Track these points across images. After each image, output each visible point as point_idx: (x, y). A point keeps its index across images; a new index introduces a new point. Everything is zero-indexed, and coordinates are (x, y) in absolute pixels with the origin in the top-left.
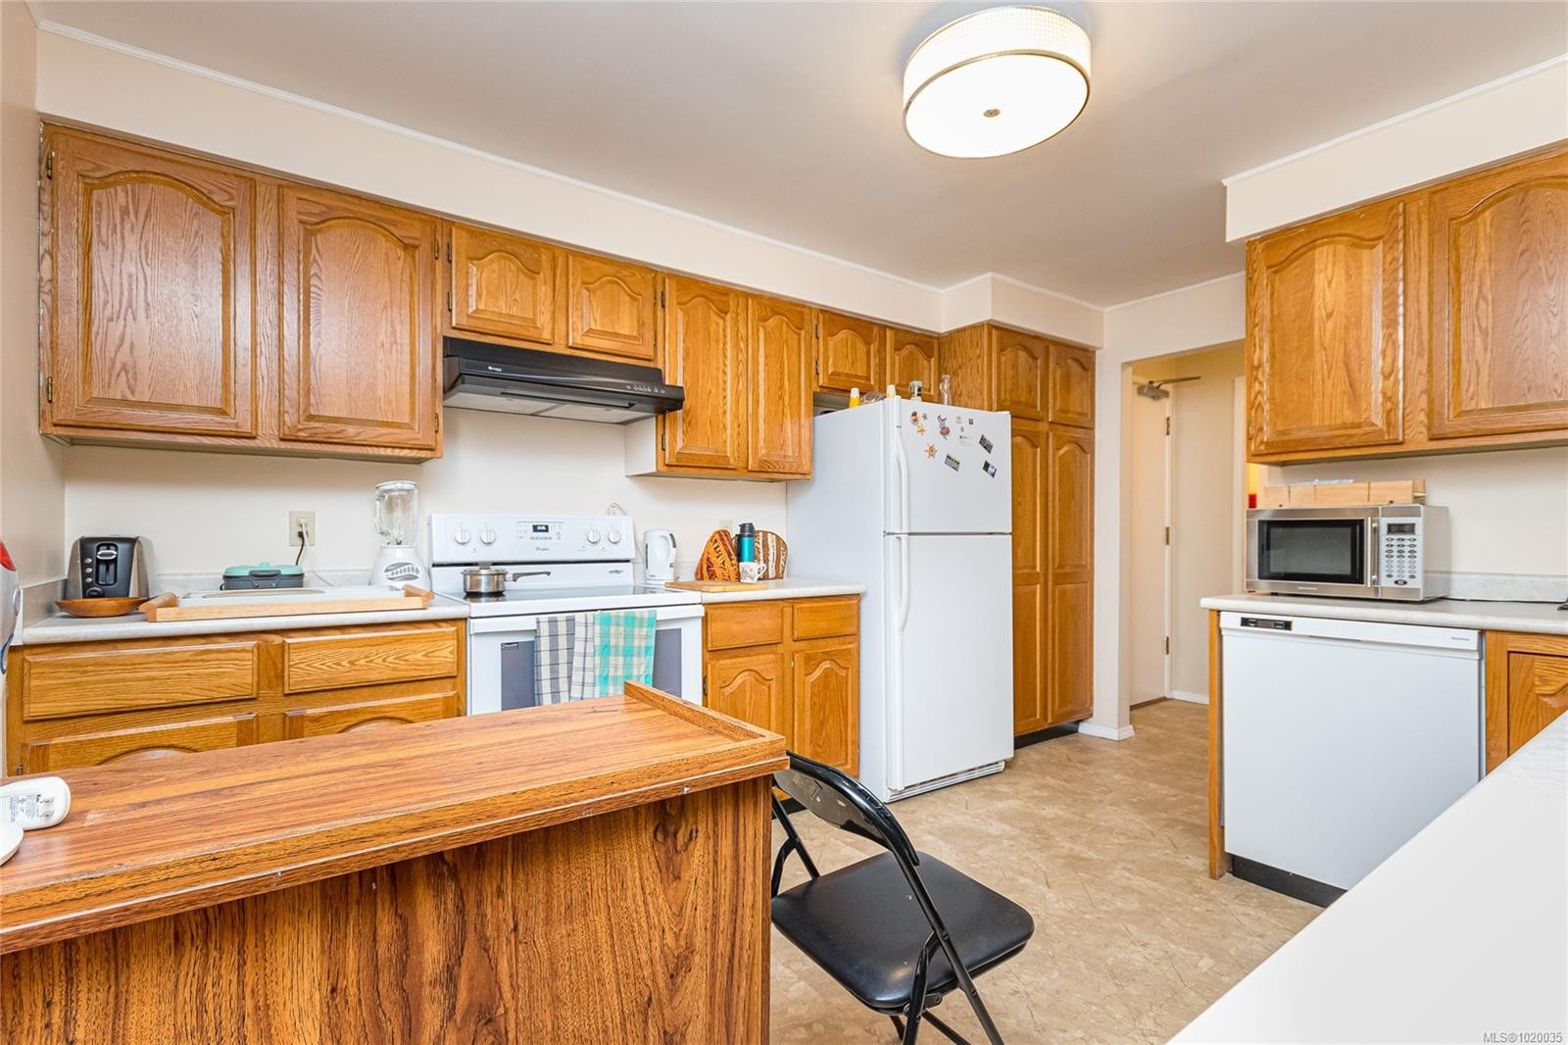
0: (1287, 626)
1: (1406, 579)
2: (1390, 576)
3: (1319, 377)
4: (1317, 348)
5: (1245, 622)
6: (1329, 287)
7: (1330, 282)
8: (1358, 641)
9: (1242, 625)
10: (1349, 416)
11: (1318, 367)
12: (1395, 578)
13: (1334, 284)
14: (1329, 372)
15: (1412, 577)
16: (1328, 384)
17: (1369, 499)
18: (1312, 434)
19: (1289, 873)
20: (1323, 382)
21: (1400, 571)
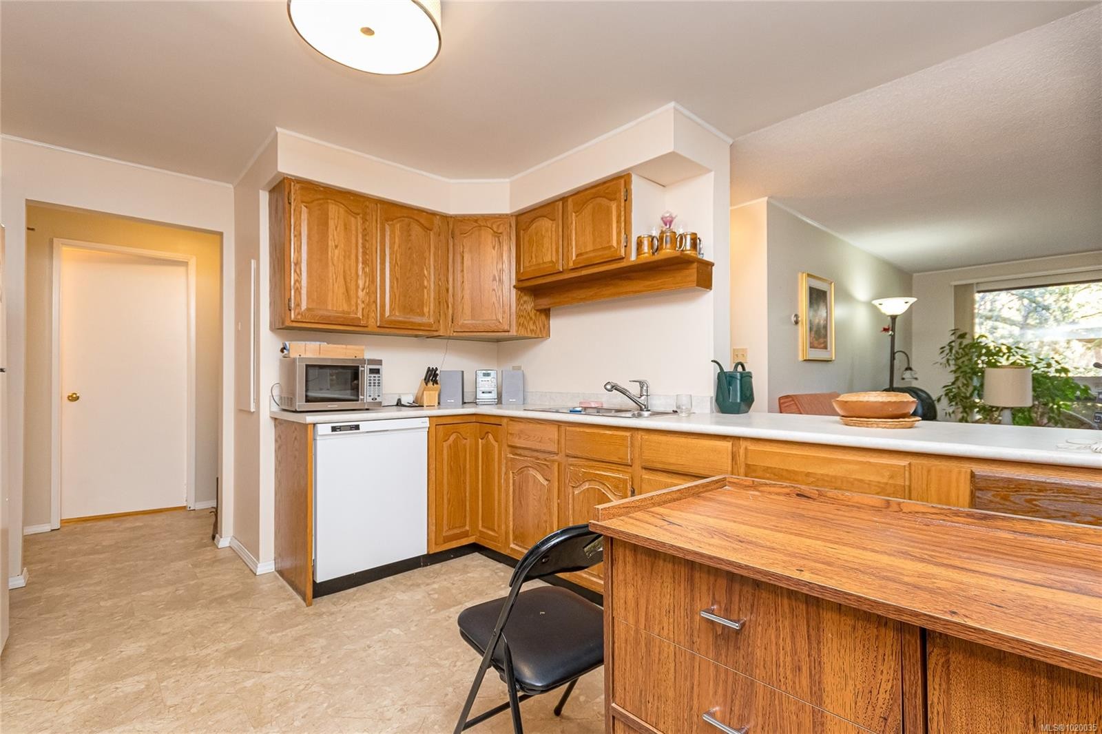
0: (357, 427)
1: (376, 397)
2: (370, 396)
3: (331, 281)
4: (330, 264)
5: (334, 429)
6: (336, 230)
7: (336, 228)
8: (387, 430)
9: (332, 431)
10: (346, 308)
11: (331, 275)
12: (372, 397)
13: (338, 229)
14: (336, 279)
15: (379, 396)
16: (336, 286)
17: (320, 353)
18: (329, 314)
19: (353, 574)
20: (333, 285)
21: (374, 394)
